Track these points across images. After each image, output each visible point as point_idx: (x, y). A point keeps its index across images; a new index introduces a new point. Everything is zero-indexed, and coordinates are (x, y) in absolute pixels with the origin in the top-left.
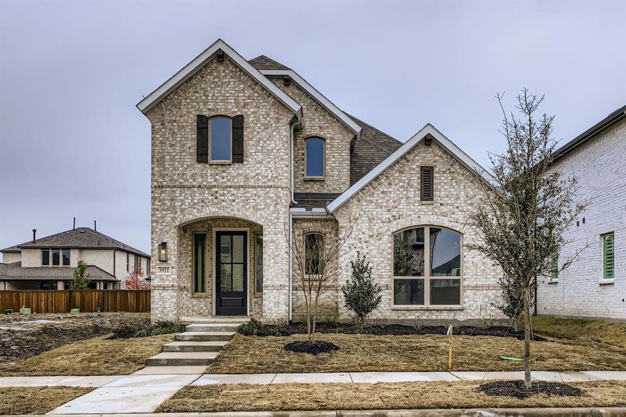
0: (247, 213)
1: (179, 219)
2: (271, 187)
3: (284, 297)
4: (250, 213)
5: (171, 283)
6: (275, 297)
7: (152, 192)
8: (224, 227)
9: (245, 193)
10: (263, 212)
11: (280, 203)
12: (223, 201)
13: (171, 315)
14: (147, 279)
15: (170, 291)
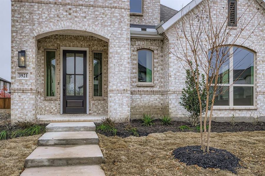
0: (96, 28)
1: (37, 31)
2: (116, 8)
3: (127, 99)
4: (99, 28)
5: (30, 87)
6: (119, 100)
7: (12, 5)
8: (70, 46)
9: (94, 12)
10: (109, 29)
11: (123, 22)
12: (76, 17)
13: (29, 115)
14: (9, 93)
15: (29, 94)
